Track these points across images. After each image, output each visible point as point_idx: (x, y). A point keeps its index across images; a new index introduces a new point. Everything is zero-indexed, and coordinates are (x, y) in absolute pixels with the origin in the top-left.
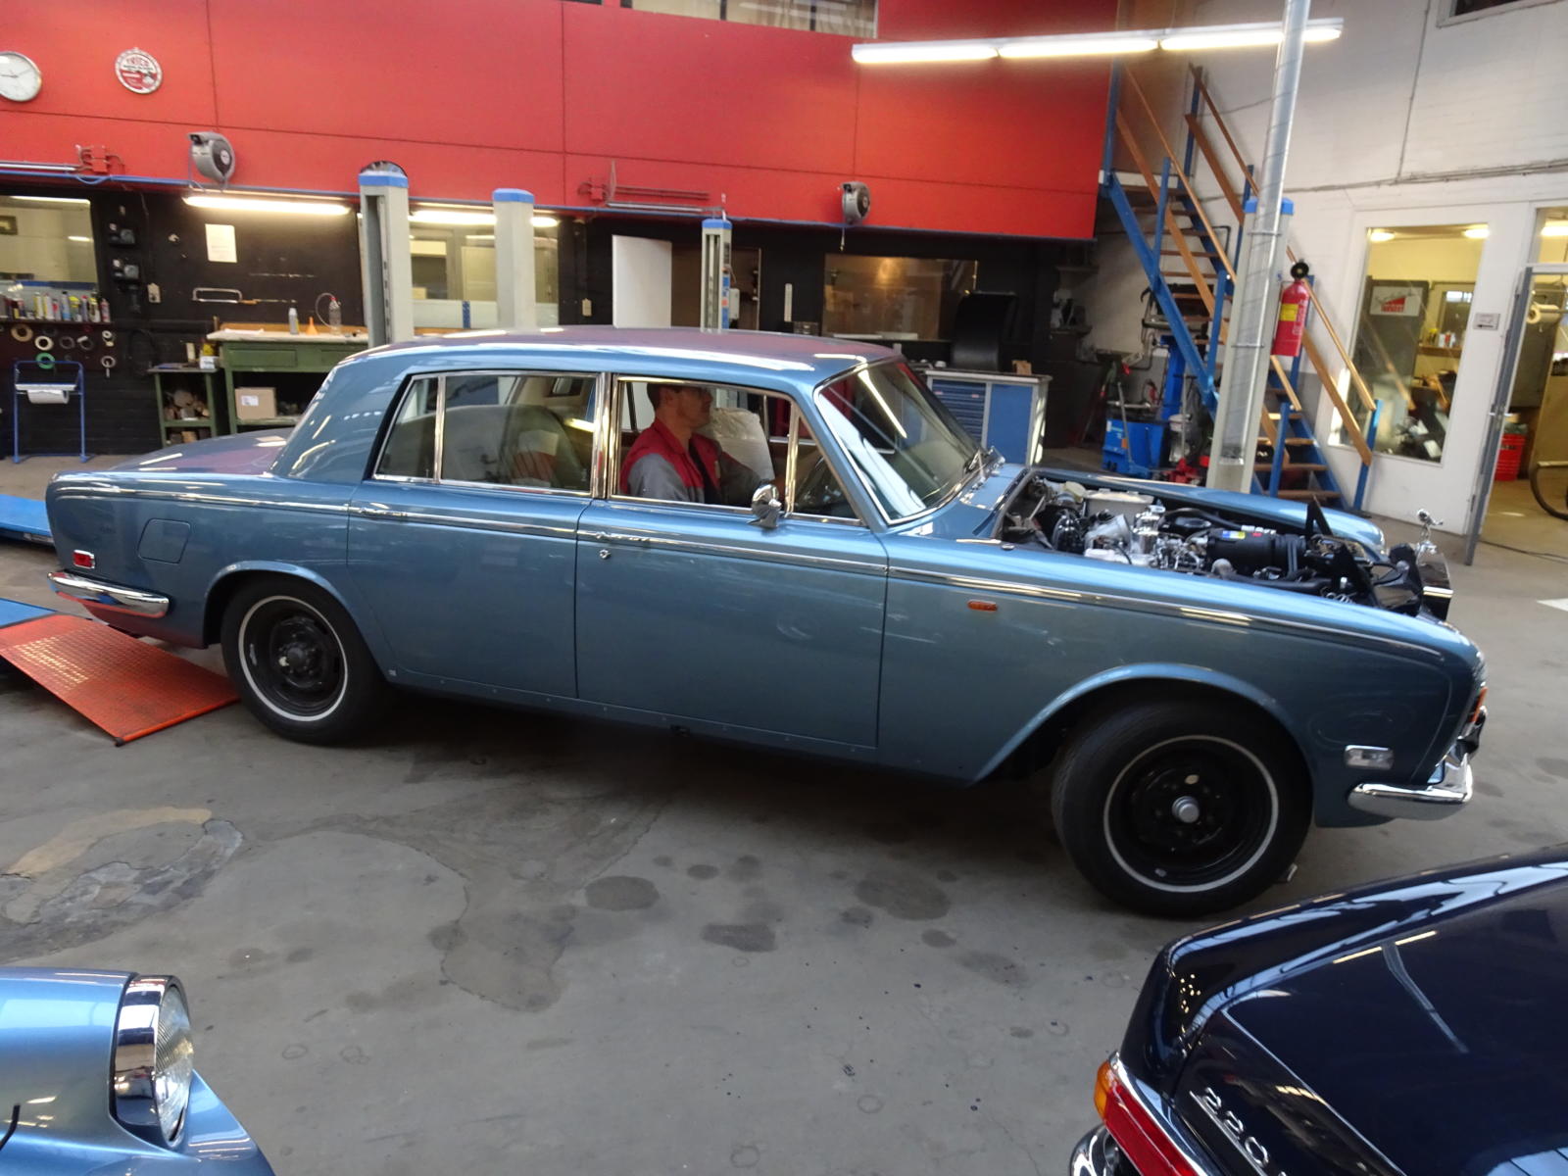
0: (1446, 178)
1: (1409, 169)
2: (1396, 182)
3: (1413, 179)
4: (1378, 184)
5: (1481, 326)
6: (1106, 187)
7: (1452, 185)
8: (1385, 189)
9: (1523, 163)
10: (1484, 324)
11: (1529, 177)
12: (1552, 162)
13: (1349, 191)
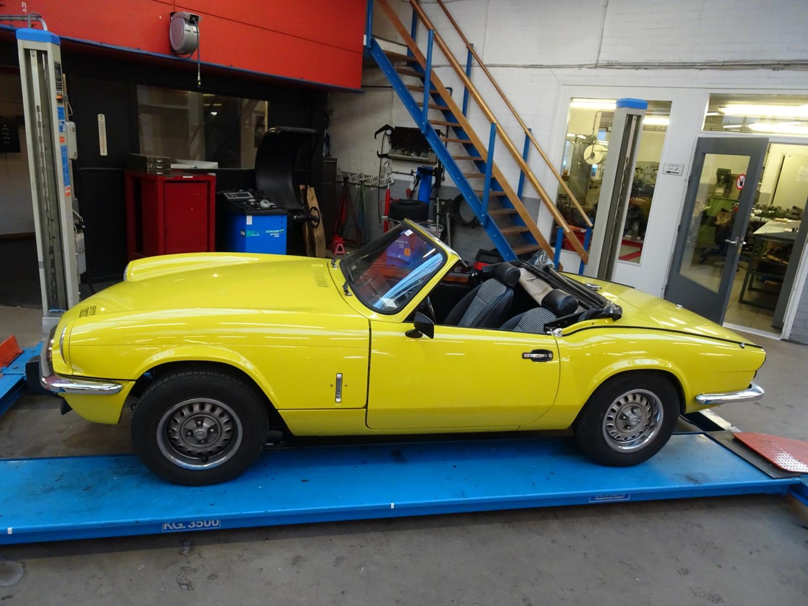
0: (637, 67)
1: (604, 58)
2: (596, 66)
3: (609, 66)
4: (580, 66)
5: (669, 172)
6: (369, 49)
7: (641, 72)
8: (584, 70)
9: (699, 61)
10: (671, 171)
11: (703, 71)
12: (724, 62)
13: (553, 69)
